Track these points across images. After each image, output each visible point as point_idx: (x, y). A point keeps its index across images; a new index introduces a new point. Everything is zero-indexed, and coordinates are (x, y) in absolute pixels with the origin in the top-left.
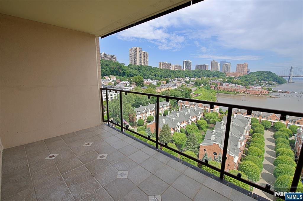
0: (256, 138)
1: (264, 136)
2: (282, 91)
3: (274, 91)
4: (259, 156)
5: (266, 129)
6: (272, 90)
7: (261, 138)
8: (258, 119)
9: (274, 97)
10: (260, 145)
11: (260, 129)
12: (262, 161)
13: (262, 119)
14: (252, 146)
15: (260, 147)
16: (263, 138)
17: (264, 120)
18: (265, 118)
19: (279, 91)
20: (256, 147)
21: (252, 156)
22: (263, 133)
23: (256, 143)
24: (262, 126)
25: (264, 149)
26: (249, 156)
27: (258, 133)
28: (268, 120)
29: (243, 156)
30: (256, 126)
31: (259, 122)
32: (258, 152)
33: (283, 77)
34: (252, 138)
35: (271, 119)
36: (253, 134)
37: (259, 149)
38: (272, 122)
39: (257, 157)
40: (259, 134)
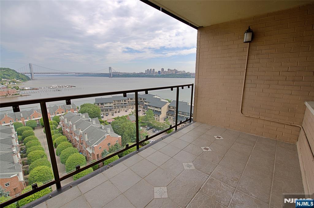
0: (29, 142)
1: (35, 136)
2: (30, 88)
3: (22, 90)
4: (42, 157)
5: (34, 129)
6: (20, 88)
7: (34, 140)
8: (21, 122)
9: (25, 96)
10: (37, 146)
11: (28, 131)
12: (47, 159)
13: (25, 121)
14: (29, 152)
15: (38, 148)
16: (36, 139)
17: (28, 120)
18: (28, 118)
19: (27, 89)
20: (34, 150)
21: (35, 161)
22: (33, 134)
23: (32, 147)
24: (29, 127)
25: (42, 148)
26: (33, 163)
27: (28, 136)
28: (32, 119)
29: (25, 168)
30: (22, 131)
31: (23, 125)
32: (40, 153)
33: (25, 74)
34: (25, 145)
35: (34, 117)
36: (25, 140)
37: (39, 150)
38: (36, 120)
39: (41, 159)
40: (31, 136)
